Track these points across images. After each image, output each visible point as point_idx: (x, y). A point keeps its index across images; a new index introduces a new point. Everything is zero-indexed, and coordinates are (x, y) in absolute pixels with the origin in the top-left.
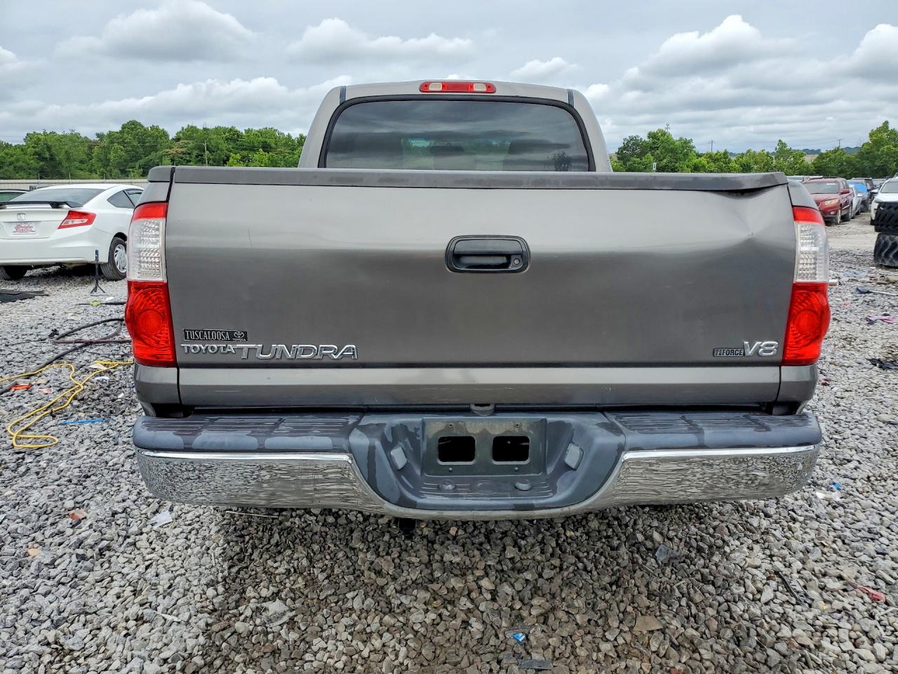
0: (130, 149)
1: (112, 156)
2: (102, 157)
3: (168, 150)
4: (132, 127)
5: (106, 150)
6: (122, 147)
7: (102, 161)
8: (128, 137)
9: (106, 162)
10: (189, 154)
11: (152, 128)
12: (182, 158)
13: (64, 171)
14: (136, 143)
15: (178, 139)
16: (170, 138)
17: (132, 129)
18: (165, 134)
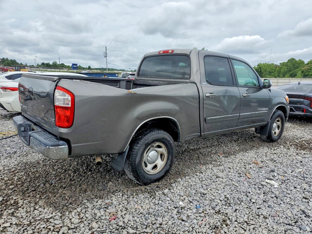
0: (289, 68)
1: (282, 71)
2: (279, 71)
3: (302, 68)
4: (292, 61)
5: (281, 68)
6: (286, 67)
7: (278, 72)
8: (289, 64)
9: (279, 72)
10: (310, 69)
11: (299, 60)
12: (307, 71)
13: (263, 75)
14: (291, 66)
15: (308, 64)
16: (305, 63)
17: (291, 61)
18: (303, 62)
